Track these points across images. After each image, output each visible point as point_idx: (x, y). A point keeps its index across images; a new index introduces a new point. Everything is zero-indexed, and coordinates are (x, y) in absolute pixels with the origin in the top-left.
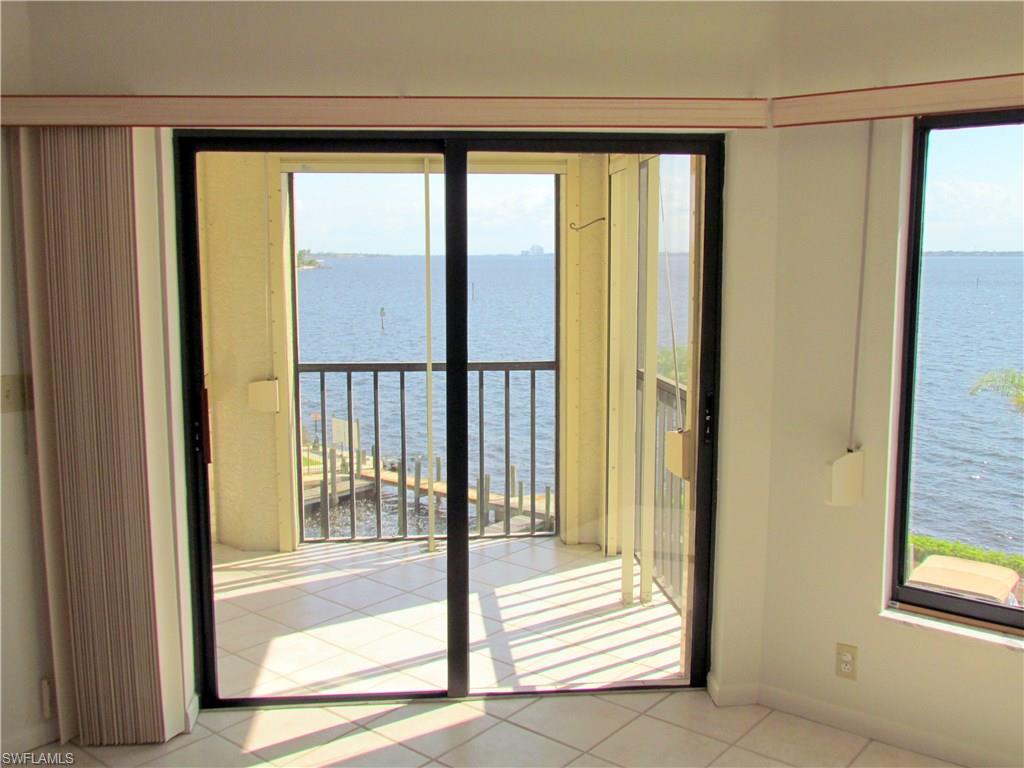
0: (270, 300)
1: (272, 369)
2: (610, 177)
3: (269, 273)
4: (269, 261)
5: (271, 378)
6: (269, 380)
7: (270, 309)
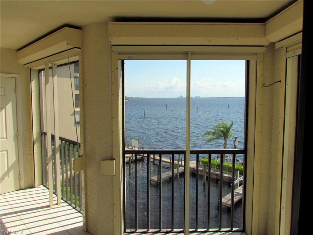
0: (112, 121)
1: (112, 154)
2: (287, 59)
3: (112, 108)
4: (112, 103)
5: (112, 159)
6: (111, 160)
7: (112, 126)
